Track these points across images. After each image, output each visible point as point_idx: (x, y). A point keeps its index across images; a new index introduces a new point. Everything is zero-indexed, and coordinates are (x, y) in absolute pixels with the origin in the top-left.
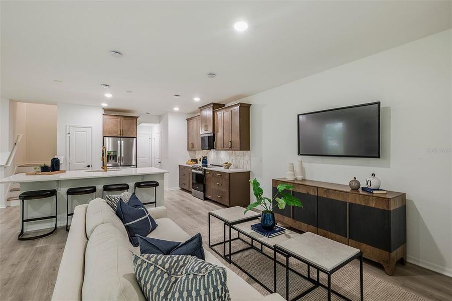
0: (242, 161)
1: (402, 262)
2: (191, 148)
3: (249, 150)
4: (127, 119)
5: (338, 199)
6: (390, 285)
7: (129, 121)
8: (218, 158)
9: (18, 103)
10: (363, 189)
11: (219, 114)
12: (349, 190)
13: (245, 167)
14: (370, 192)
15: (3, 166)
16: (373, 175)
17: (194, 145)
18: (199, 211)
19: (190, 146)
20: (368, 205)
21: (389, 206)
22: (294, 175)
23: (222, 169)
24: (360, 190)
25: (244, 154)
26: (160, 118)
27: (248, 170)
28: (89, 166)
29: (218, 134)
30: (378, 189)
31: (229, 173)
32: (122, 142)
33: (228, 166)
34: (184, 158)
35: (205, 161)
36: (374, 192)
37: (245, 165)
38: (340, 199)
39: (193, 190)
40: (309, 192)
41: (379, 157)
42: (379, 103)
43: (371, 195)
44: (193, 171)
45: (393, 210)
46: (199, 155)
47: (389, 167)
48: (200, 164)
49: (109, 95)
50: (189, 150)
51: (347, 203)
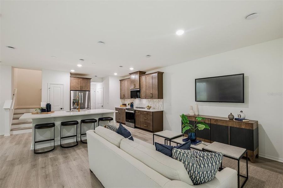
0: (157, 105)
1: (257, 156)
2: (123, 97)
3: (163, 98)
4: (85, 79)
5: (223, 125)
6: (255, 167)
7: (86, 81)
8: (141, 103)
9: (15, 68)
10: (236, 119)
11: (143, 78)
12: (228, 120)
13: (160, 109)
14: (241, 121)
15: (9, 109)
16: (242, 112)
17: (125, 96)
18: (136, 134)
19: (123, 96)
20: (241, 127)
21: (252, 127)
22: (194, 112)
23: (146, 110)
24: (234, 120)
25: (159, 101)
26: (103, 79)
27: (162, 110)
28: (61, 109)
29: (143, 89)
30: (244, 119)
31: (153, 112)
32: (82, 93)
33: (149, 108)
34: (118, 104)
35: (132, 105)
36: (243, 120)
37: (160, 107)
38: (224, 125)
39: (126, 123)
40: (205, 122)
41: (244, 102)
42: (243, 74)
43: (241, 122)
44: (126, 111)
45: (255, 129)
46: (128, 101)
47: (248, 107)
48: (129, 107)
49: (79, 66)
50: (121, 98)
51: (228, 126)
